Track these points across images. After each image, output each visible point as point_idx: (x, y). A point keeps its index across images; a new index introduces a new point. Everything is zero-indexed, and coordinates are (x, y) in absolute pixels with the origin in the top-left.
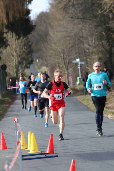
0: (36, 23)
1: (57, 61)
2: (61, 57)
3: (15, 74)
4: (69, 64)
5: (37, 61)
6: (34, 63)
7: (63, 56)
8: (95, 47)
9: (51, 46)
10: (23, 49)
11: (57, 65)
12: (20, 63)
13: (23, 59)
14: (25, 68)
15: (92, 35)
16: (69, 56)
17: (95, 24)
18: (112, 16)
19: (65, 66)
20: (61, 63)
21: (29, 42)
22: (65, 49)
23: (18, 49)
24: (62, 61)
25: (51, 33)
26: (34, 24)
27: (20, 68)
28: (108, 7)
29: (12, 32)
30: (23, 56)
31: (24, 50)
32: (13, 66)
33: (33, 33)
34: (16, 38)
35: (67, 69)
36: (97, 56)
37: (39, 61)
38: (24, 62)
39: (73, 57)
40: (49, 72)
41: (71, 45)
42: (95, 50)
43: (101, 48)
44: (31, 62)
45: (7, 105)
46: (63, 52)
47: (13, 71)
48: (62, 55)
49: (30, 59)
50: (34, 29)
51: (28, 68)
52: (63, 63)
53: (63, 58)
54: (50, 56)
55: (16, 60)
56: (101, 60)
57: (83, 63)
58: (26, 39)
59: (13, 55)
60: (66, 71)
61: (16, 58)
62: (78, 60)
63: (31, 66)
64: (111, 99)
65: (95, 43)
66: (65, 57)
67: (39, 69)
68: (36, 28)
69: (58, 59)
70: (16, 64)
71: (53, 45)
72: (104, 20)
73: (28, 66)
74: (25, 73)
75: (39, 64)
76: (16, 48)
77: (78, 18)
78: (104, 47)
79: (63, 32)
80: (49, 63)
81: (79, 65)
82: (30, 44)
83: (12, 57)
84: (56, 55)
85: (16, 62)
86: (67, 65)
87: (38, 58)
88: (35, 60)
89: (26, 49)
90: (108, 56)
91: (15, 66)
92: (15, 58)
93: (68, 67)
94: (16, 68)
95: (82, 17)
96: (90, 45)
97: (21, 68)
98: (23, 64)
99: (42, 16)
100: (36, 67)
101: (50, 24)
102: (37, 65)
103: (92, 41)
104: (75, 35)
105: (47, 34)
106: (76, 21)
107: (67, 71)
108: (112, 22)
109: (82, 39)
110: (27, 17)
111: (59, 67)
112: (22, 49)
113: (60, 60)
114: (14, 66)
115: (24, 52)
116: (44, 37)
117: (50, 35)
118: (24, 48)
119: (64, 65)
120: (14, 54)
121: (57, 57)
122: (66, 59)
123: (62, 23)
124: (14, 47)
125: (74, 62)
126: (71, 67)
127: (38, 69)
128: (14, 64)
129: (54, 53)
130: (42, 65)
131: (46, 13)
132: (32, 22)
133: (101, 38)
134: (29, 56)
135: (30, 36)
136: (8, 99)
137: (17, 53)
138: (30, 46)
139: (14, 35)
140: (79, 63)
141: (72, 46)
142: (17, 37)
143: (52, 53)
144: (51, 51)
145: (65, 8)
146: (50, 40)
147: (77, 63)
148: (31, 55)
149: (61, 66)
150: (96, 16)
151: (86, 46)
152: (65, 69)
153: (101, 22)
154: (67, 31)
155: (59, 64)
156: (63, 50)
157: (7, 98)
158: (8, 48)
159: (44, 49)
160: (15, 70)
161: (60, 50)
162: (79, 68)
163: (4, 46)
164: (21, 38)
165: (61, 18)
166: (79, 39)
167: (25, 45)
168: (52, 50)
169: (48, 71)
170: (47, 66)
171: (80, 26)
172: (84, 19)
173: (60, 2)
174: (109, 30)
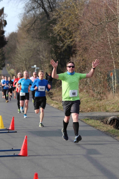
0: (8, 39)
2: (24, 63)
5: (8, 65)
6: (5, 66)
7: (26, 63)
8: (47, 58)
9: (18, 56)
11: (21, 68)
15: (45, 50)
16: (29, 63)
17: (48, 43)
18: (59, 38)
20: (24, 67)
21: (3, 52)
22: (27, 58)
24: (24, 66)
25: (18, 47)
26: (7, 40)
28: (57, 32)
33: (6, 46)
36: (48, 64)
37: (9, 65)
39: (32, 64)
41: (31, 56)
42: (47, 60)
44: (4, 66)
48: (24, 62)
49: (3, 64)
50: (7, 43)
54: (17, 63)
56: (50, 67)
57: (38, 68)
58: (1, 50)
62: (35, 66)
63: (4, 68)
64: (56, 94)
65: (47, 55)
66: (27, 63)
67: (9, 71)
68: (8, 43)
69: (22, 65)
71: (19, 55)
72: (53, 41)
73: (2, 68)
75: (9, 67)
77: (37, 38)
79: (26, 46)
80: (16, 67)
81: (36, 70)
82: (3, 53)
84: (20, 62)
86: (28, 69)
87: (9, 63)
88: (6, 64)
93: (29, 70)
95: (39, 37)
96: (43, 57)
99: (13, 35)
100: (7, 69)
101: (17, 41)
102: (8, 68)
103: (45, 53)
104: (34, 49)
105: (15, 47)
106: (35, 40)
108: (59, 42)
109: (38, 52)
110: (2, 35)
111: (22, 70)
113: (23, 66)
116: (13, 49)
117: (17, 48)
119: (25, 69)
121: (21, 63)
122: (27, 65)
123: (26, 40)
125: (32, 67)
126: (30, 71)
127: (8, 71)
129: (19, 60)
130: (11, 68)
131: (16, 33)
132: (5, 39)
133: (51, 52)
134: (2, 62)
135: (4, 48)
138: (3, 55)
140: (36, 68)
141: (32, 57)
143: (18, 60)
144: (18, 59)
145: (28, 31)
146: (17, 51)
147: (34, 68)
148: (4, 61)
150: (49, 38)
151: (41, 57)
153: (52, 41)
154: (28, 46)
155: (22, 68)
156: (26, 59)
159: (13, 57)
161: (23, 59)
165: (25, 37)
166: (37, 52)
168: (18, 58)
169: (14, 72)
170: (14, 69)
171: (38, 43)
172: (40, 39)
173: (25, 26)
174: (56, 47)
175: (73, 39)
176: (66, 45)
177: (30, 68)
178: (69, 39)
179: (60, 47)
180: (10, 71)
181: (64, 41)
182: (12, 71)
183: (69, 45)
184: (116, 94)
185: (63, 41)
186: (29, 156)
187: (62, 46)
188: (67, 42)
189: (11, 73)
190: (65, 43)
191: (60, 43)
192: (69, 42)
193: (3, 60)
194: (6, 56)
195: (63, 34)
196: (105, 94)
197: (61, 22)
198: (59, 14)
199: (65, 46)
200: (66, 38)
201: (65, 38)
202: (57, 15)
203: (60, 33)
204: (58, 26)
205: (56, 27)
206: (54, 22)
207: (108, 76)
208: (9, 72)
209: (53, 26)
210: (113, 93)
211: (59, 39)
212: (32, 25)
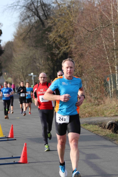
0: (5, 48)
1: (18, 74)
2: (21, 71)
4: (26, 76)
5: (5, 74)
6: (3, 75)
7: (23, 71)
8: (44, 65)
9: (15, 64)
11: (18, 77)
15: (42, 57)
16: (26, 71)
17: (44, 50)
18: (55, 45)
19: (24, 78)
22: (24, 67)
24: (21, 74)
25: (14, 55)
26: (3, 49)
28: (52, 39)
33: (3, 55)
35: (25, 80)
37: (6, 74)
39: (29, 72)
40: (12, 81)
41: (27, 64)
42: (43, 67)
43: (48, 67)
44: (1, 75)
46: (22, 68)
48: (21, 70)
49: (0, 72)
50: (3, 52)
54: (14, 71)
56: (47, 74)
57: (35, 76)
62: (32, 74)
63: (1, 77)
65: (43, 63)
66: (24, 71)
67: (6, 79)
69: (19, 73)
71: (16, 64)
72: (49, 48)
75: (6, 76)
77: (32, 46)
78: (49, 66)
79: (22, 55)
80: (13, 76)
81: (33, 77)
84: (17, 70)
87: (6, 72)
88: (3, 73)
90: (52, 71)
93: (26, 78)
95: (35, 45)
96: (40, 64)
99: (9, 44)
100: (4, 78)
101: (14, 50)
102: (5, 77)
103: (42, 61)
104: (30, 57)
105: (12, 56)
106: (31, 48)
107: (25, 81)
108: (54, 50)
109: (35, 60)
111: (19, 78)
116: (10, 58)
117: (14, 57)
119: (22, 77)
121: (18, 71)
122: (24, 73)
123: (22, 49)
125: (29, 75)
126: (27, 79)
127: (5, 79)
129: (16, 69)
130: (8, 77)
131: (12, 42)
132: (2, 48)
133: (47, 59)
135: (0, 57)
140: (33, 76)
141: (28, 65)
143: (15, 69)
144: (15, 68)
145: (24, 39)
146: (14, 60)
147: (31, 76)
148: (1, 70)
149: (21, 77)
150: (44, 45)
151: (38, 64)
153: (48, 49)
154: (25, 55)
155: (19, 76)
156: (22, 67)
159: (10, 66)
161: (20, 67)
162: (33, 79)
165: (21, 45)
166: (33, 60)
170: (11, 77)
171: (34, 51)
172: (36, 47)
173: (21, 35)
174: (53, 54)
175: (69, 46)
176: (62, 51)
177: (27, 76)
178: (65, 46)
179: (56, 54)
181: (60, 48)
182: (10, 79)
183: (65, 52)
184: (113, 99)
185: (58, 48)
186: (29, 163)
187: (58, 53)
188: (62, 49)
190: (61, 50)
191: (56, 50)
192: (65, 49)
194: (3, 65)
195: (58, 41)
196: (102, 99)
197: (56, 30)
198: (54, 22)
199: (61, 53)
200: (62, 45)
201: (60, 45)
202: (52, 23)
203: (56, 40)
204: (54, 33)
205: (51, 35)
206: (50, 29)
207: (105, 81)
209: (49, 34)
210: (110, 97)
211: (55, 47)
212: (28, 33)
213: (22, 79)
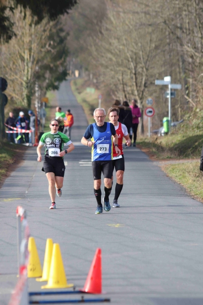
1: (120, 78)
2: (130, 69)
3: (26, 101)
4: (147, 86)
5: (77, 73)
6: (68, 78)
7: (135, 67)
9: (110, 44)
10: (47, 46)
11: (121, 87)
12: (38, 76)
13: (46, 67)
14: (47, 89)
16: (147, 70)
19: (138, 91)
20: (129, 84)
21: (61, 30)
22: (141, 54)
23: (34, 46)
24: (132, 78)
25: (111, 14)
27: (37, 89)
29: (25, 7)
30: (45, 62)
31: (49, 49)
32: (22, 84)
34: (32, 21)
35: (141, 99)
37: (80, 74)
38: (47, 75)
39: (156, 71)
40: (100, 101)
41: (153, 45)
44: (63, 76)
45: (3, 171)
46: (136, 59)
47: (22, 95)
48: (132, 65)
49: (61, 69)
51: (56, 88)
52: (134, 84)
53: (134, 72)
54: (107, 67)
55: (30, 70)
57: (178, 87)
58: (56, 25)
59: (23, 59)
60: (139, 101)
61: (30, 65)
62: (167, 79)
63: (63, 85)
66: (140, 70)
67: (80, 93)
70: (29, 78)
71: (115, 42)
73: (56, 84)
74: (47, 99)
75: (80, 82)
76: (30, 42)
79: (137, 13)
80: (103, 81)
81: (169, 92)
82: (63, 34)
83: (20, 61)
84: (119, 65)
85: (30, 73)
86: (143, 88)
87: (80, 68)
88: (70, 72)
89: (54, 47)
91: (27, 83)
92: (27, 65)
94: (27, 87)
96: (195, 48)
97: (40, 87)
98: (45, 79)
100: (73, 88)
102: (75, 84)
104: (165, 22)
105: (101, 16)
107: (142, 103)
109: (179, 33)
111: (124, 91)
112: (43, 46)
113: (127, 78)
114: (24, 83)
115: (49, 52)
116: (96, 22)
118: (50, 45)
119: (135, 88)
120: (26, 56)
121: (122, 69)
122: (142, 75)
124: (27, 39)
125: (157, 82)
126: (151, 95)
127: (76, 93)
128: (25, 79)
129: (114, 59)
130: (86, 84)
134: (58, 63)
135: (63, 18)
136: (5, 157)
137: (32, 54)
138: (62, 41)
139: (28, 13)
140: (170, 87)
141: (157, 48)
142: (36, 18)
143: (111, 60)
144: (109, 55)
146: (107, 29)
147: (166, 86)
148: (65, 61)
149: (128, 89)
151: (188, 48)
152: (137, 98)
154: (146, 13)
155: (124, 84)
156: (136, 54)
157: (3, 155)
158: (13, 41)
159: (93, 49)
160: (25, 92)
161: (129, 55)
162: (169, 96)
163: (5, 37)
164: (44, 21)
166: (173, 33)
167: (51, 37)
168: (112, 53)
170: (97, 87)
171: (178, 3)
177: (149, 84)
180: (83, 95)
182: (91, 94)
189: (84, 101)
193: (61, 58)
194: (71, 43)
208: (79, 98)
213: (133, 94)
